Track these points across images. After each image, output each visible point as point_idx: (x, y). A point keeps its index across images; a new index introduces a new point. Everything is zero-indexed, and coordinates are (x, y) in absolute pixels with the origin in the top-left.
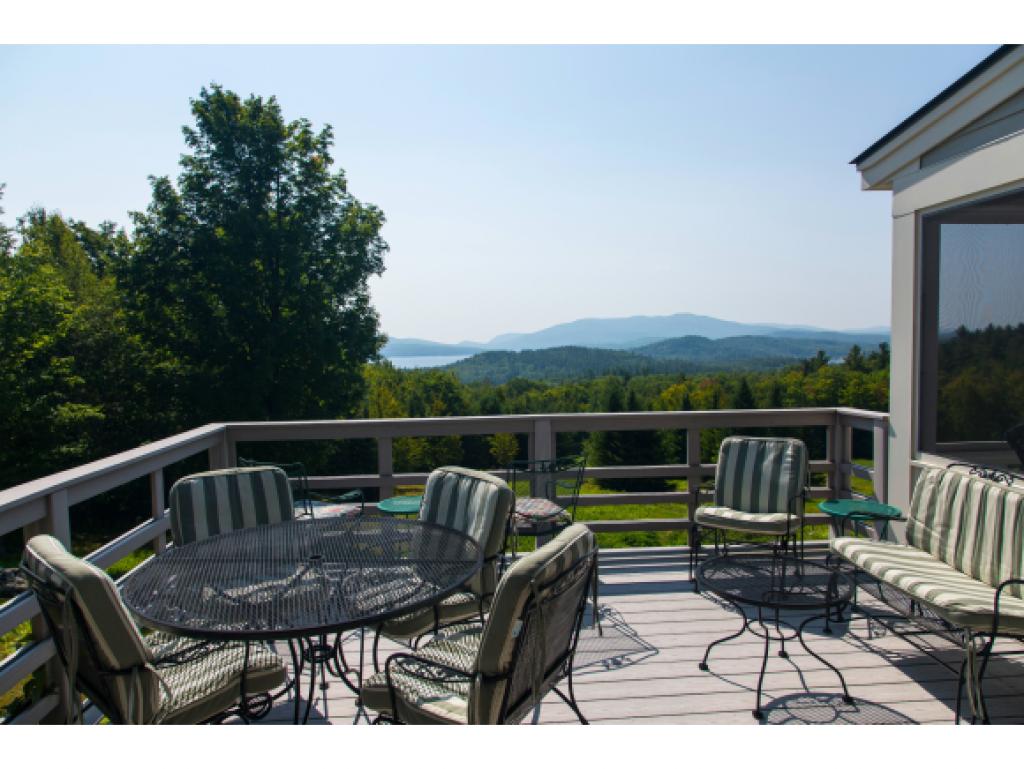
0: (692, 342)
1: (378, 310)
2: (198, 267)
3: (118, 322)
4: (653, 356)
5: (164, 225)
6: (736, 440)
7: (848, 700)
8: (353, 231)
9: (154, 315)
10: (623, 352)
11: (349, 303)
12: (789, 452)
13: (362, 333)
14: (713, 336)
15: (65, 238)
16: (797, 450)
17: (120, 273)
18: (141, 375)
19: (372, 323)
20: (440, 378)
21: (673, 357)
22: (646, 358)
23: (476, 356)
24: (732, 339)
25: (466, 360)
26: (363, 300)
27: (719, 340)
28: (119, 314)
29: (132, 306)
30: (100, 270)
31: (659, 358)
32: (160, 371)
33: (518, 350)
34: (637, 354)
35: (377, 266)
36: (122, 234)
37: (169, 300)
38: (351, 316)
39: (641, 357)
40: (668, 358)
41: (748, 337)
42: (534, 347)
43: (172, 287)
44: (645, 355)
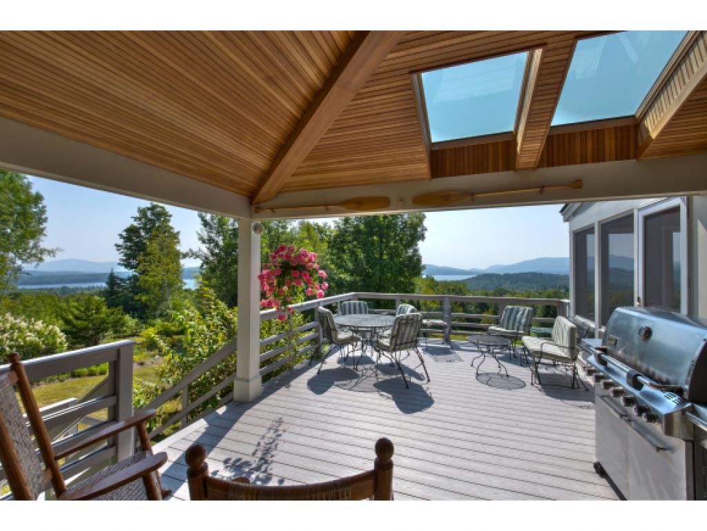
1: (422, 254)
2: (355, 239)
3: (327, 260)
5: (345, 224)
6: (510, 307)
7: (507, 376)
8: (412, 224)
9: (339, 258)
11: (410, 251)
12: (526, 312)
13: (414, 265)
15: (312, 229)
16: (529, 311)
17: (329, 242)
18: (333, 279)
19: (419, 260)
20: (456, 286)
23: (479, 276)
25: (473, 278)
26: (416, 251)
28: (328, 257)
29: (332, 254)
30: (322, 240)
32: (340, 278)
33: (502, 273)
35: (422, 237)
36: (330, 227)
37: (344, 251)
38: (411, 258)
42: (511, 272)
43: (345, 247)
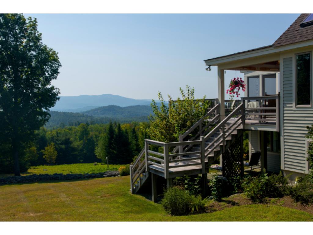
0: (112, 109)
4: (93, 116)
10: (77, 114)
14: (122, 106)
21: (103, 116)
22: (90, 117)
24: (131, 107)
27: (125, 107)
31: (96, 116)
34: (85, 114)
39: (87, 116)
40: (101, 116)
41: (139, 106)
44: (89, 115)
